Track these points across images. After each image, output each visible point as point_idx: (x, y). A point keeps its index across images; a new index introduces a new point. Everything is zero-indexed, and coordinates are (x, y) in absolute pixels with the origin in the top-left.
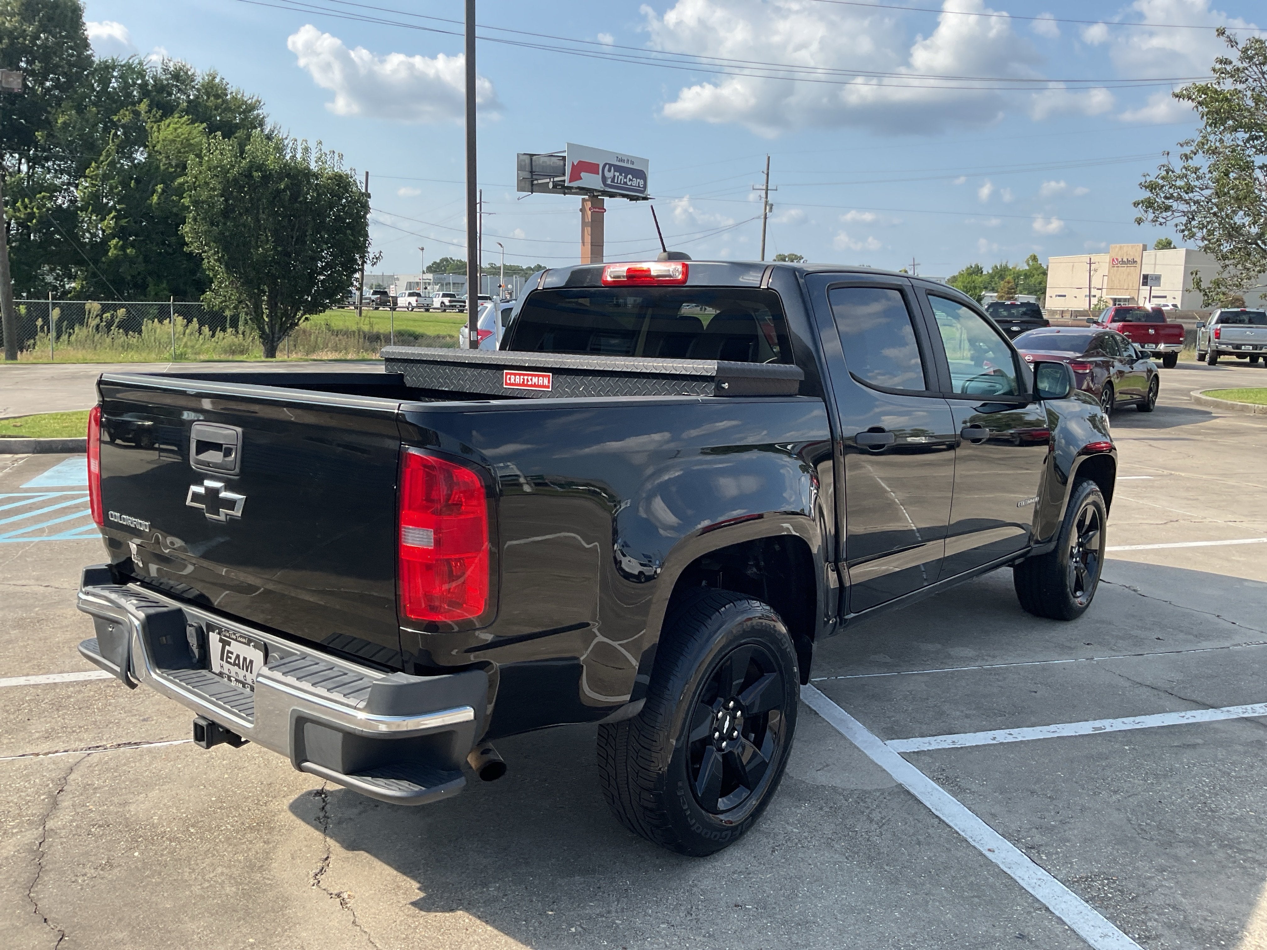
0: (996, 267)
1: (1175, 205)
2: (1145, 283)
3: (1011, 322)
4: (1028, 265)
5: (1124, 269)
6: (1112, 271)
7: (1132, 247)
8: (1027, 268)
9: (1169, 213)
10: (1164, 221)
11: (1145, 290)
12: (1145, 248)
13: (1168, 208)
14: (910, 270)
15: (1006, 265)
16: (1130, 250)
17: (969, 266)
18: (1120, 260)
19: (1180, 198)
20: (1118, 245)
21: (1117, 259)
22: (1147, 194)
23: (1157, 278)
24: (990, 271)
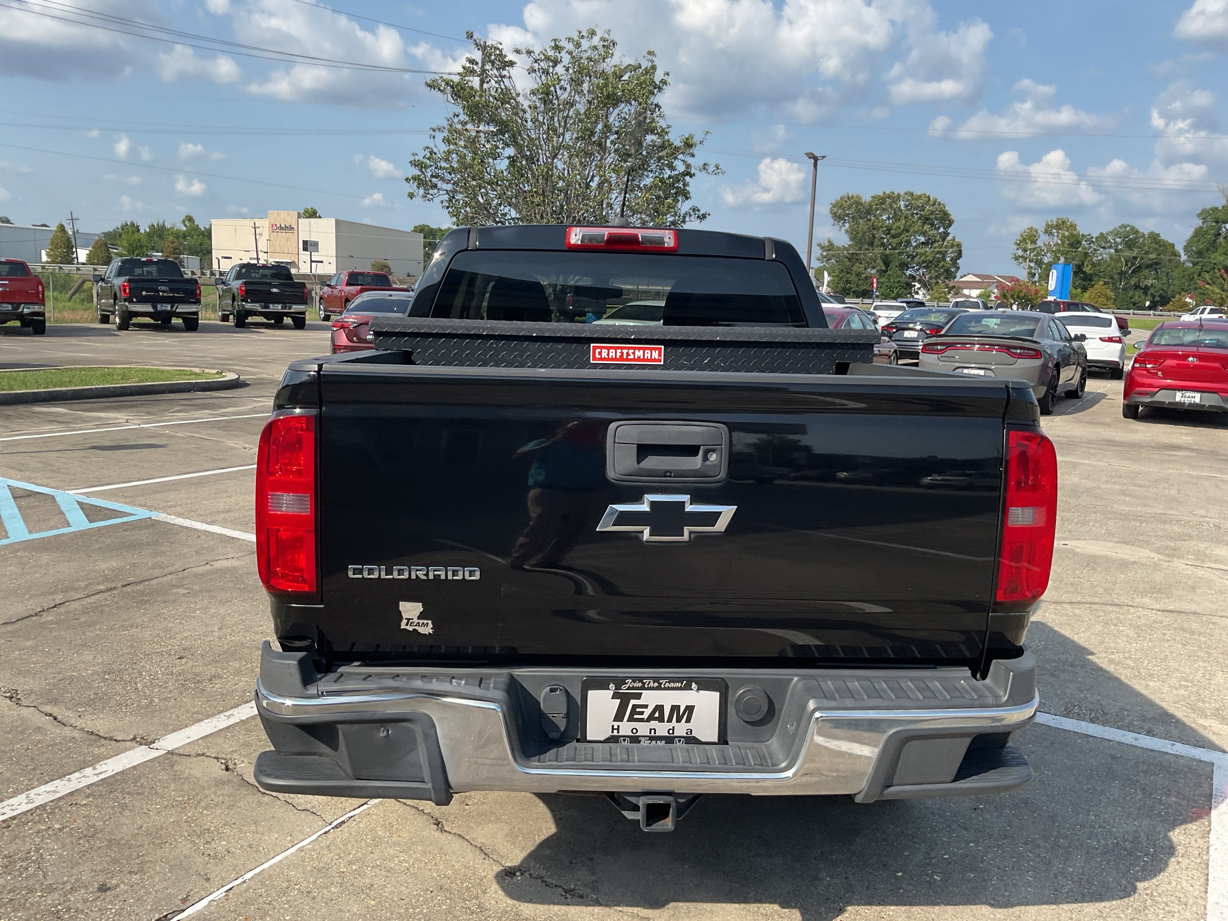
0: (153, 225)
1: (440, 184)
2: (305, 249)
3: (270, 284)
4: (185, 225)
5: (283, 235)
6: (272, 236)
7: (288, 214)
8: (184, 229)
9: (436, 191)
11: (305, 256)
12: (299, 216)
13: (435, 186)
14: (69, 224)
15: (164, 224)
16: (288, 217)
17: (124, 223)
18: (278, 226)
20: (275, 212)
21: (276, 225)
22: (417, 172)
23: (315, 244)
24: (148, 230)
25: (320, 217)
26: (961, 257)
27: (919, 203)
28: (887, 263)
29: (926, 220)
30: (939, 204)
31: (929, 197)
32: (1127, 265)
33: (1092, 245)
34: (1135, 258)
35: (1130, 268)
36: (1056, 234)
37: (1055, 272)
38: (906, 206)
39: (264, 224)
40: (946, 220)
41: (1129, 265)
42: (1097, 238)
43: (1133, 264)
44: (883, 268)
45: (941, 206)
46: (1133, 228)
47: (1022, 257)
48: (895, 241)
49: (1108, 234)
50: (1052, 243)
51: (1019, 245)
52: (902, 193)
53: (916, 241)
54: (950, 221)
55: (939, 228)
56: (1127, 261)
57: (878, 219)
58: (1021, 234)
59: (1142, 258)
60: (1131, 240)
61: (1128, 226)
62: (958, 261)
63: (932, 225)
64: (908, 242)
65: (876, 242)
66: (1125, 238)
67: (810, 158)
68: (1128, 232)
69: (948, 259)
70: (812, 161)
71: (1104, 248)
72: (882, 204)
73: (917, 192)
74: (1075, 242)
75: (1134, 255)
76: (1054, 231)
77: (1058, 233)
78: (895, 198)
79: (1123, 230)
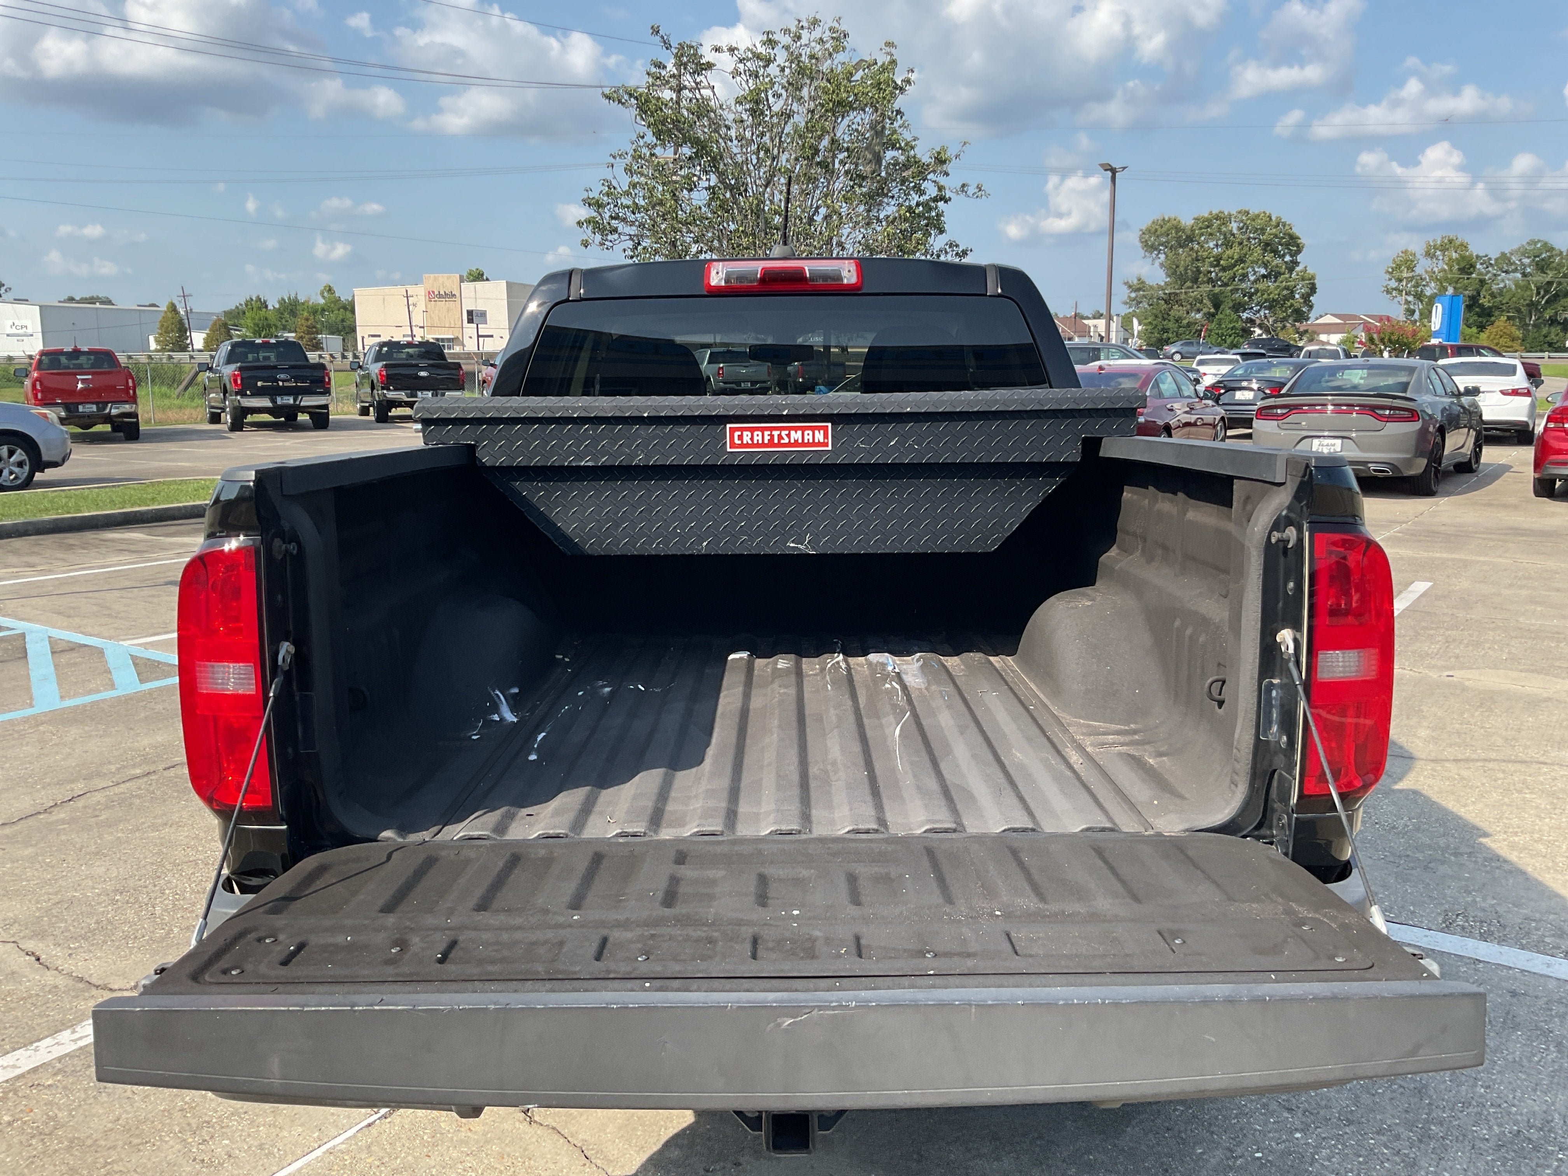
0: (283, 299)
1: (621, 227)
2: (470, 321)
3: (417, 365)
4: (323, 297)
5: (442, 304)
6: (429, 306)
7: (448, 278)
8: (322, 301)
9: (616, 236)
10: (611, 244)
11: (470, 330)
12: (462, 280)
13: (615, 230)
14: (180, 302)
15: (296, 298)
16: (448, 282)
17: (248, 298)
18: (436, 293)
19: (624, 220)
20: (432, 275)
21: (433, 292)
22: (592, 213)
23: (483, 314)
24: (277, 306)
25: (487, 280)
26: (1315, 292)
27: (1258, 224)
28: (1217, 306)
29: (1267, 246)
30: (1284, 225)
31: (1270, 217)
32: (1538, 293)
33: (1490, 269)
34: (1550, 283)
35: (1543, 297)
36: (1441, 258)
37: (1440, 306)
38: (1240, 229)
39: (418, 292)
40: (1293, 244)
41: (1542, 292)
42: (1496, 260)
43: (1547, 292)
44: (1212, 310)
45: (1287, 227)
46: (1546, 244)
47: (1395, 289)
48: (1226, 276)
49: (1512, 254)
50: (1436, 269)
51: (1391, 273)
52: (1234, 212)
53: (1254, 274)
54: (1298, 246)
55: (1284, 255)
56: (1538, 289)
57: (1202, 247)
58: (1394, 260)
59: (1559, 283)
60: (1543, 260)
61: (1539, 241)
62: (1311, 298)
63: (1275, 252)
64: (1245, 276)
65: (1202, 278)
66: (1535, 257)
67: (1106, 170)
68: (1539, 249)
69: (1297, 296)
70: (1109, 173)
71: (1507, 272)
72: (1208, 227)
73: (1254, 211)
74: (1467, 267)
75: (1548, 279)
76: (1438, 253)
77: (1444, 255)
78: (1223, 219)
79: (1533, 247)
